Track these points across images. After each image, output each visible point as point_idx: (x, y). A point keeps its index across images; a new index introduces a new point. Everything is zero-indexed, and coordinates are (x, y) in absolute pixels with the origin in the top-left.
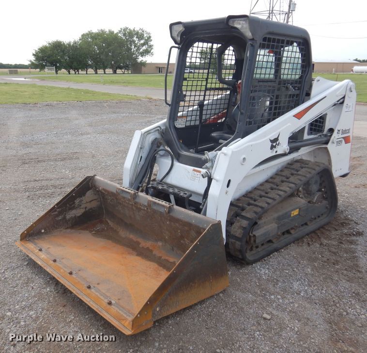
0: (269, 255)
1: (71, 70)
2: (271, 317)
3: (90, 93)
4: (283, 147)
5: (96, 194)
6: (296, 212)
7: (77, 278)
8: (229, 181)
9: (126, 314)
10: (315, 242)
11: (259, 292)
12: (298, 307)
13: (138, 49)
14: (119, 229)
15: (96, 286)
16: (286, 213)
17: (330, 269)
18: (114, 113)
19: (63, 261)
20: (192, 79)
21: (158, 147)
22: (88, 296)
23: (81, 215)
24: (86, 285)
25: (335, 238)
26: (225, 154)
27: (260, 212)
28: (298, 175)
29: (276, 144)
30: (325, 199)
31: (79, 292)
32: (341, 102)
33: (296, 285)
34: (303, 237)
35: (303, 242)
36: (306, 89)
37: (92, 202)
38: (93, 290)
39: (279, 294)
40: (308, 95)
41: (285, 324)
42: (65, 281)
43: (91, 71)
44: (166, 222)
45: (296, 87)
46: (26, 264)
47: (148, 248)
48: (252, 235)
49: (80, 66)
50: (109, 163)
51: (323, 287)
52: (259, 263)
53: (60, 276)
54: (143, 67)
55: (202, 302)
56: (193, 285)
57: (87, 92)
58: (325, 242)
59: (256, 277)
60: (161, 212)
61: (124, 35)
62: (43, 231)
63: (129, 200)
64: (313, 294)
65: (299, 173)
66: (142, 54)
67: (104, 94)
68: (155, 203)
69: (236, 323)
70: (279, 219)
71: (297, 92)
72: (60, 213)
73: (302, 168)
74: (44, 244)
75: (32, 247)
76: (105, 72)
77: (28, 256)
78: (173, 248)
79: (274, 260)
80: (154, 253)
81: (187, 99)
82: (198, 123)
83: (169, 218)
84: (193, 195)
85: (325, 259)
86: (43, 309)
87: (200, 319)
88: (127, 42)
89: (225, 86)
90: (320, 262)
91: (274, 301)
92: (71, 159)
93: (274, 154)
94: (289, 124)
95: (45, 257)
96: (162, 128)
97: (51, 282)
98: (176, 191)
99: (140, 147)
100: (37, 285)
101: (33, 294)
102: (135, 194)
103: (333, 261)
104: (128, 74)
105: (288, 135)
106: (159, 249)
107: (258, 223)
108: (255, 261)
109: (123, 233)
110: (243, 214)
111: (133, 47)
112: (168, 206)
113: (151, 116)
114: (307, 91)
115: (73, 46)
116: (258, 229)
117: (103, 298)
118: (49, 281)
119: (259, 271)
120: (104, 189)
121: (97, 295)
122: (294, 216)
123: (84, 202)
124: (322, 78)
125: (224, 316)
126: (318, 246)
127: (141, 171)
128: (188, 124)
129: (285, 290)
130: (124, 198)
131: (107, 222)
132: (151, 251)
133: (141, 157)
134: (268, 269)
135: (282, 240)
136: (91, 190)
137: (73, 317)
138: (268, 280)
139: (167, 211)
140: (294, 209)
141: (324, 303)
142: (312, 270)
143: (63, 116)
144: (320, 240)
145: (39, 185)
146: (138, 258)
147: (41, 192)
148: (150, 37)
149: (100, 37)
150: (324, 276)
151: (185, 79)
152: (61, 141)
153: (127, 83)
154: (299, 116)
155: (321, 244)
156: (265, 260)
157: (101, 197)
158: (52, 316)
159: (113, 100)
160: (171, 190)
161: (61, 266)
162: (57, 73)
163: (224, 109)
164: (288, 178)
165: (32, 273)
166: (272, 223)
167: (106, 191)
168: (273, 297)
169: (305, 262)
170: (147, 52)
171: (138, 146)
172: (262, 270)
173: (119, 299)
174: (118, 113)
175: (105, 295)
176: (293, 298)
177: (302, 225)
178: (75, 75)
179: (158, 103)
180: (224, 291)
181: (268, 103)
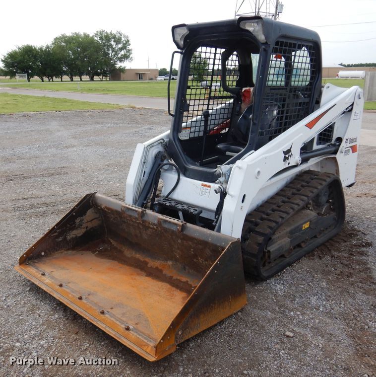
0: (282, 270)
1: (44, 78)
2: (294, 335)
3: (69, 102)
4: (296, 158)
5: (97, 213)
6: (306, 226)
7: (88, 303)
8: (244, 196)
9: (147, 339)
10: (326, 255)
11: (277, 309)
12: (319, 322)
13: (116, 54)
14: (124, 248)
15: (110, 310)
16: (298, 227)
17: (345, 282)
18: (98, 123)
19: (69, 285)
20: (196, 87)
21: (162, 161)
22: (103, 321)
23: (82, 235)
24: (99, 311)
25: (345, 250)
26: (240, 168)
27: (274, 227)
28: (309, 186)
29: (289, 156)
30: (333, 210)
31: (92, 318)
32: (349, 110)
33: (314, 300)
34: (313, 250)
35: (314, 255)
36: (316, 96)
37: (93, 222)
38: (107, 316)
39: (298, 310)
40: (318, 102)
41: (308, 341)
42: (76, 307)
43: (66, 78)
44: (178, 241)
45: (306, 94)
46: (28, 289)
47: (157, 268)
48: (266, 251)
49: (54, 73)
50: (101, 177)
51: (341, 301)
52: (273, 279)
53: (69, 302)
54: (122, 73)
55: (221, 322)
56: (213, 306)
57: (65, 101)
58: (336, 254)
59: (272, 293)
60: (173, 231)
61: (101, 38)
62: (43, 254)
63: (136, 218)
64: (332, 309)
65: (309, 184)
66: (121, 59)
67: (84, 103)
68: (165, 221)
69: (259, 342)
70: (291, 233)
71: (307, 100)
72: (60, 234)
73: (312, 179)
74: (46, 268)
75: (34, 271)
76: (81, 79)
77: (29, 281)
78: (184, 267)
79: (288, 275)
80: (164, 272)
81: (191, 108)
82: (201, 134)
83: (182, 237)
84: (203, 211)
85: (338, 272)
86: (54, 338)
87: (222, 340)
88: (104, 46)
89: (229, 94)
90: (334, 275)
91: (294, 318)
92: (59, 174)
93: (287, 166)
94: (301, 134)
95: (50, 282)
96: (166, 140)
97: (58, 308)
98: (185, 207)
99: (143, 161)
100: (43, 312)
101: (41, 322)
102: (142, 212)
103: (347, 274)
104: (107, 81)
105: (301, 145)
106: (169, 268)
107: (272, 238)
108: (269, 277)
109: (128, 253)
110: (257, 229)
111: (111, 51)
112: (181, 224)
113: (138, 126)
114: (317, 99)
115: (45, 50)
116: (272, 244)
117: (120, 324)
118: (56, 307)
119: (274, 287)
120: (106, 207)
121: (113, 321)
122: (305, 229)
123: (85, 221)
124: (331, 85)
125: (246, 335)
126: (329, 258)
127: (144, 186)
128: (192, 136)
129: (303, 306)
130: (130, 216)
131: (110, 241)
132: (161, 271)
133: (145, 172)
134: (283, 284)
135: (293, 254)
136: (92, 209)
137: (88, 345)
138: (284, 296)
139: (180, 230)
140: (305, 223)
141: (344, 317)
142: (327, 284)
143: (43, 128)
144: (331, 253)
145: (29, 203)
146: (148, 279)
147: (32, 211)
148: (128, 41)
149: (74, 41)
150: (340, 289)
151: (189, 87)
152: (45, 155)
153: (106, 91)
154: (310, 125)
155: (332, 257)
156: (279, 276)
157: (102, 216)
158: (66, 345)
159: (94, 109)
160: (180, 207)
161: (67, 290)
162: (29, 81)
163: (227, 119)
164: (299, 191)
165: (36, 299)
166: (285, 237)
167: (109, 209)
168: (292, 313)
169: (319, 276)
170: (126, 57)
171: (141, 160)
172: (278, 287)
173: (137, 324)
174: (102, 123)
175: (121, 320)
176: (312, 313)
177: (311, 238)
178: (49, 83)
179: (143, 112)
180: (242, 310)
181: (275, 112)
